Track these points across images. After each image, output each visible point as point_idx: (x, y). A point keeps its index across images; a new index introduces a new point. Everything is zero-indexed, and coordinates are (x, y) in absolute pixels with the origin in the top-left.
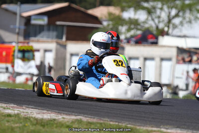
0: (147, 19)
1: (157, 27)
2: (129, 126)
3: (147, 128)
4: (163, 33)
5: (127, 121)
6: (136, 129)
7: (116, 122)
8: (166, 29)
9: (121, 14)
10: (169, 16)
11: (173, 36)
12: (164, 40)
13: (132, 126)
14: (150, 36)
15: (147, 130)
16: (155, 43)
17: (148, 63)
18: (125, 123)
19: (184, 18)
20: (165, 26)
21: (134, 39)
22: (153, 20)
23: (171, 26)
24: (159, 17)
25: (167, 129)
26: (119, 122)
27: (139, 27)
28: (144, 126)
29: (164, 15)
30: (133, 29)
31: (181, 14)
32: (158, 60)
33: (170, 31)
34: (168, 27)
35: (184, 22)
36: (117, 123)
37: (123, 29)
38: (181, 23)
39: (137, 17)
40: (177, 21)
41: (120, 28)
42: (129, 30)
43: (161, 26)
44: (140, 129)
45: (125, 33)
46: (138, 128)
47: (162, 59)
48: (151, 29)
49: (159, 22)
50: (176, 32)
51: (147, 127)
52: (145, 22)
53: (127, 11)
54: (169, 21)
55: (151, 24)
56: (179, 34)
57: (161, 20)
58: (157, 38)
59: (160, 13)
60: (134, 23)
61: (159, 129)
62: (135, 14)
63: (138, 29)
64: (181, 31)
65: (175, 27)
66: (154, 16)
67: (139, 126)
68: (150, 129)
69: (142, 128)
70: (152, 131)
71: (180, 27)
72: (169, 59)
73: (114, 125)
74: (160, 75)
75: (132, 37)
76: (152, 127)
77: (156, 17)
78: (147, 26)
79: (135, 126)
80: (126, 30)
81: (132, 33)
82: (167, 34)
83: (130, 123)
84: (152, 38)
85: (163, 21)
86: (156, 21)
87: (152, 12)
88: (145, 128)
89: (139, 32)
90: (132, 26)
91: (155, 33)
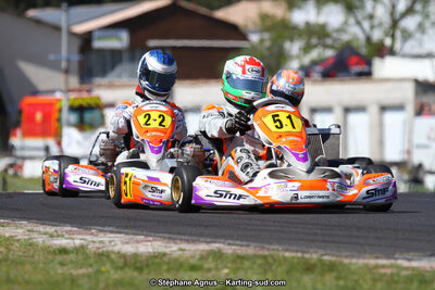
0: (346, 23)
1: (368, 39)
2: (326, 258)
3: (366, 261)
4: (382, 51)
5: (321, 248)
6: (341, 264)
7: (297, 251)
8: (388, 42)
9: (288, 15)
10: (392, 14)
11: (404, 56)
12: (384, 67)
13: (334, 259)
14: (354, 59)
15: (366, 266)
16: (366, 74)
17: (353, 118)
18: (316, 252)
19: (427, 16)
20: (386, 35)
21: (319, 69)
22: (358, 23)
23: (398, 34)
24: (371, 17)
25: (409, 260)
26: (303, 252)
27: (329, 41)
28: (358, 257)
29: (382, 13)
30: (316, 46)
31: (418, 7)
32: (374, 110)
33: (398, 46)
34: (393, 36)
35: (427, 24)
36: (299, 255)
37: (294, 48)
38: (421, 27)
39: (322, 19)
40: (410, 23)
41: (287, 45)
42: (307, 49)
43: (377, 35)
44: (350, 264)
45: (298, 57)
46: (346, 261)
47: (384, 109)
48: (355, 44)
49: (372, 27)
50: (411, 46)
51: (364, 258)
52: (341, 30)
53: (299, 8)
54: (395, 24)
55: (355, 33)
56: (417, 51)
57: (376, 22)
58: (369, 63)
59: (374, 8)
60: (317, 33)
61: (393, 261)
62: (318, 13)
63: (326, 46)
64: (421, 44)
65: (407, 35)
66: (360, 15)
67: (347, 257)
68: (372, 262)
69: (354, 261)
70: (377, 267)
71: (418, 35)
72: (400, 108)
73: (293, 258)
74: (381, 143)
75: (314, 63)
76: (377, 258)
77: (364, 18)
78: (345, 37)
79: (338, 259)
80: (300, 49)
81: (314, 54)
82: (392, 52)
83: (328, 251)
84: (357, 64)
85: (380, 24)
86: (366, 25)
87: (357, 8)
88: (361, 262)
89: (330, 53)
90: (314, 41)
91: (364, 51)
